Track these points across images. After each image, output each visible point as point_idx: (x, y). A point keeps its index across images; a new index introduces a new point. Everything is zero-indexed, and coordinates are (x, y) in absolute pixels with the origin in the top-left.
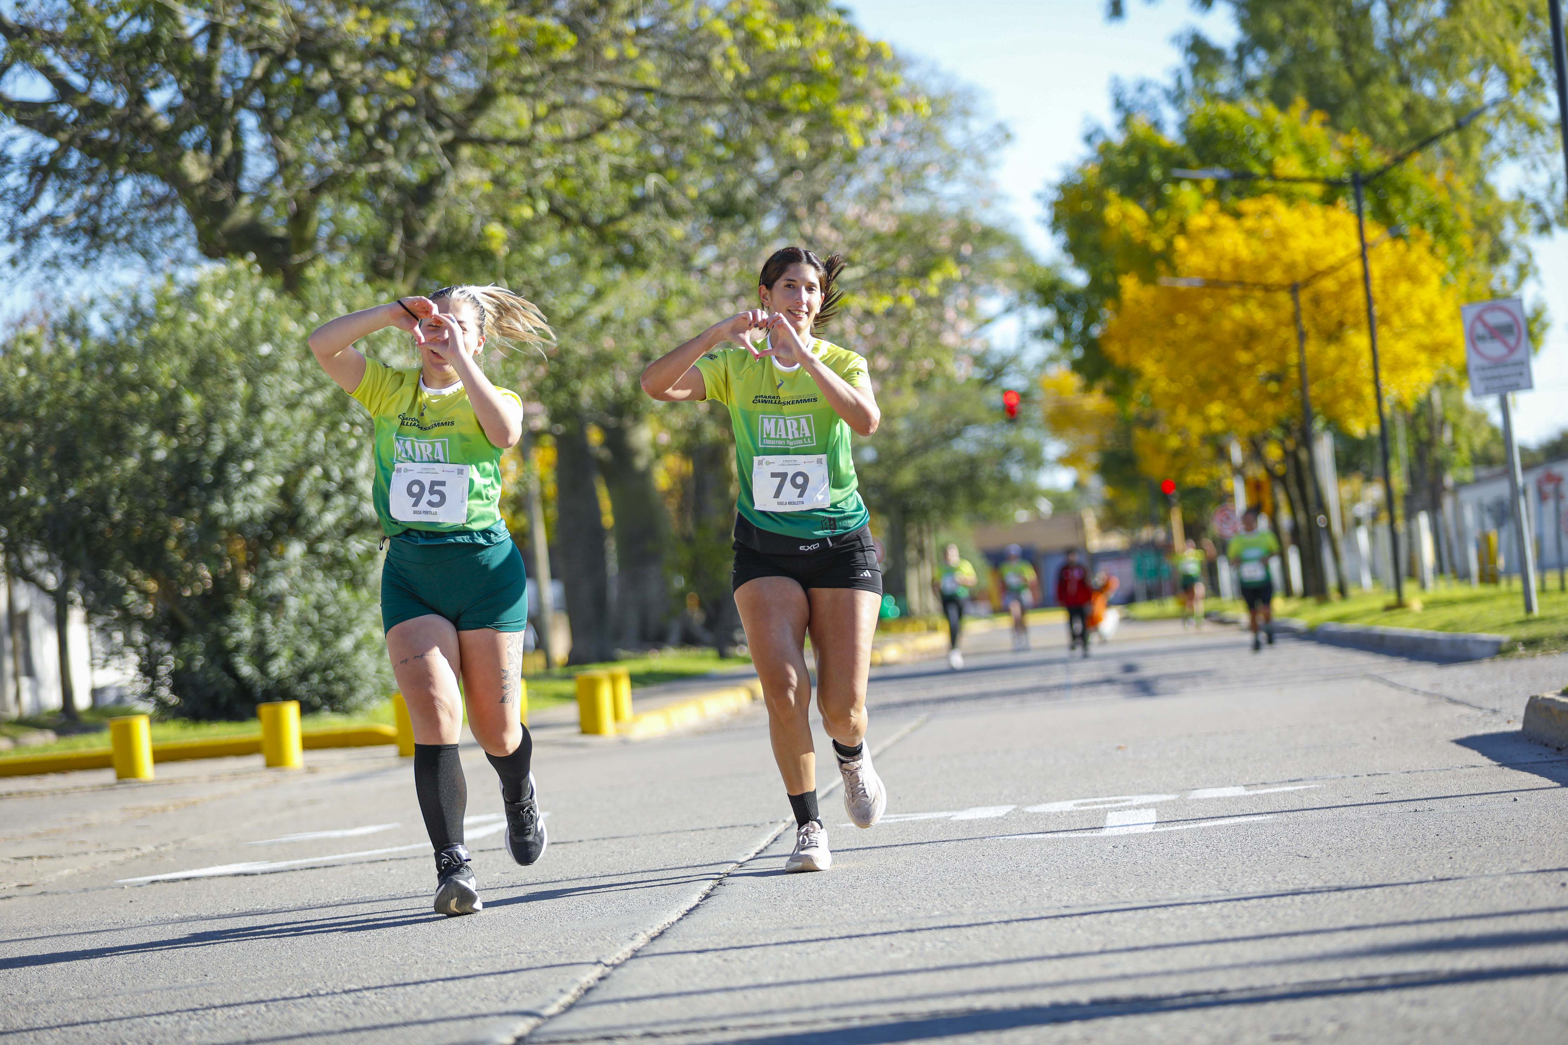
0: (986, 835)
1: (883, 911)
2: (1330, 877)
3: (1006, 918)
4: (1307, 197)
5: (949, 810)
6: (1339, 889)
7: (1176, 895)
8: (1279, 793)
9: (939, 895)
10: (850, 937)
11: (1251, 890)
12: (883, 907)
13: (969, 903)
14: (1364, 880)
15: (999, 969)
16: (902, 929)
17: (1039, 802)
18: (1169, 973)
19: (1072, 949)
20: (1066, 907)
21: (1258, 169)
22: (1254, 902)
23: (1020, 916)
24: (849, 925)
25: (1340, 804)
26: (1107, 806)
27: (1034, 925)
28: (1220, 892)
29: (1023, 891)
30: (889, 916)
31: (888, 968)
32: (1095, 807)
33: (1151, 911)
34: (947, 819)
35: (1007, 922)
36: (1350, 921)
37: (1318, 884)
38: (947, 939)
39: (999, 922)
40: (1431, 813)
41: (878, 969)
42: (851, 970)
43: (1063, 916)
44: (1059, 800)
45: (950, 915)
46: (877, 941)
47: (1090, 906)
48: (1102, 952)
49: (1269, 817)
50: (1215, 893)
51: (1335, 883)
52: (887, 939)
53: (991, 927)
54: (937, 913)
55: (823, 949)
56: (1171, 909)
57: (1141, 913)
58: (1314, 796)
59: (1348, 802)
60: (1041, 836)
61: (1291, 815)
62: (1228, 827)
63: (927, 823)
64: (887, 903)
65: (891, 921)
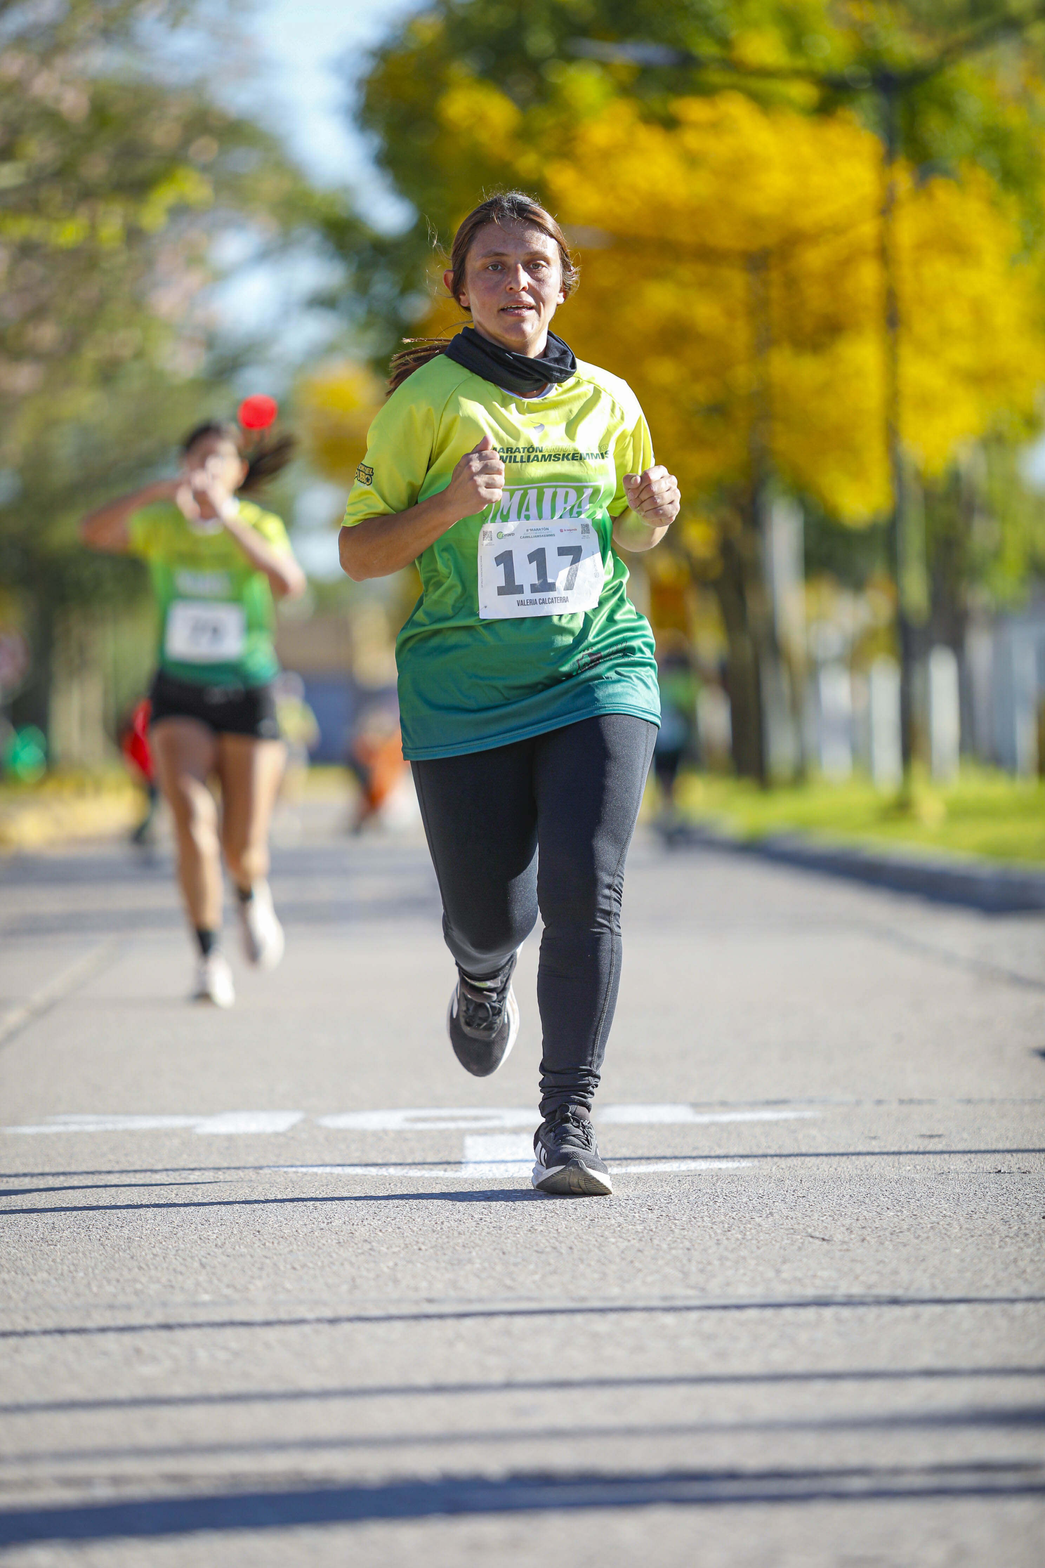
0: (263, 1163)
1: (110, 1289)
2: (874, 1278)
3: (328, 1313)
4: (789, 103)
5: (187, 1113)
6: (895, 1301)
7: (615, 1293)
8: (753, 1124)
9: (203, 1266)
10: (61, 1332)
11: (742, 1292)
12: (109, 1282)
13: (259, 1283)
14: (934, 1287)
15: (337, 1406)
16: (151, 1321)
17: (342, 1109)
18: (631, 1432)
19: (454, 1377)
20: (430, 1301)
21: (706, 48)
22: (752, 1313)
23: (352, 1312)
24: (54, 1309)
25: (860, 1148)
26: (463, 1125)
27: (380, 1329)
28: (690, 1292)
29: (347, 1266)
30: (122, 1299)
31: (139, 1391)
32: (442, 1125)
33: (579, 1319)
34: (188, 1130)
35: (333, 1321)
36: (925, 1359)
37: (857, 1290)
38: (234, 1345)
39: (319, 1321)
40: (1027, 1178)
41: (121, 1392)
42: (73, 1391)
43: (428, 1317)
44: (375, 1107)
45: (230, 1302)
46: (110, 1342)
47: (470, 1301)
48: (509, 1386)
49: (745, 1163)
50: (683, 1293)
51: (885, 1290)
52: (128, 1339)
53: (306, 1328)
54: (206, 1297)
55: (17, 1350)
56: (613, 1317)
57: (561, 1321)
58: (814, 1132)
59: (875, 1146)
60: (359, 1171)
61: (783, 1163)
62: (680, 1177)
63: (155, 1135)
64: (113, 1275)
65: (128, 1307)
